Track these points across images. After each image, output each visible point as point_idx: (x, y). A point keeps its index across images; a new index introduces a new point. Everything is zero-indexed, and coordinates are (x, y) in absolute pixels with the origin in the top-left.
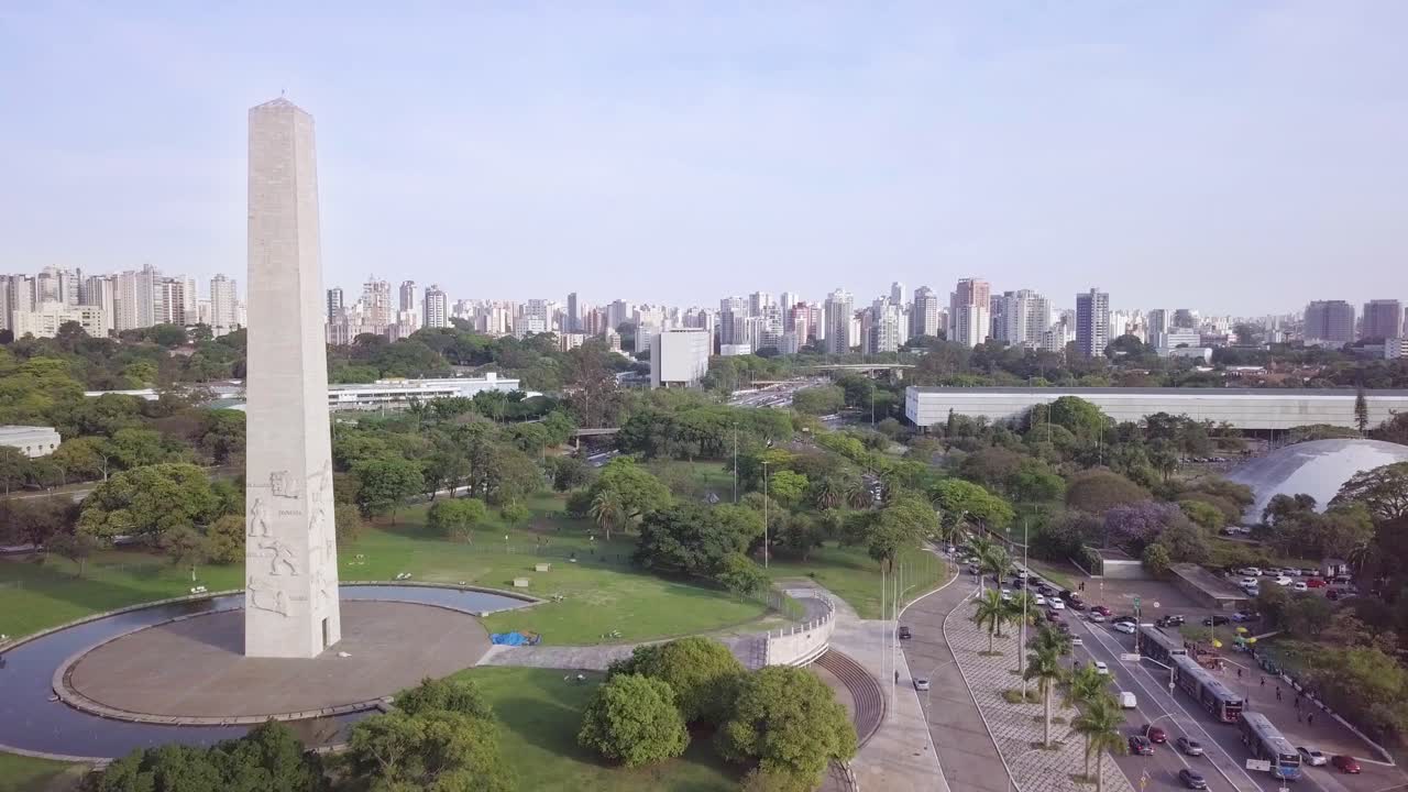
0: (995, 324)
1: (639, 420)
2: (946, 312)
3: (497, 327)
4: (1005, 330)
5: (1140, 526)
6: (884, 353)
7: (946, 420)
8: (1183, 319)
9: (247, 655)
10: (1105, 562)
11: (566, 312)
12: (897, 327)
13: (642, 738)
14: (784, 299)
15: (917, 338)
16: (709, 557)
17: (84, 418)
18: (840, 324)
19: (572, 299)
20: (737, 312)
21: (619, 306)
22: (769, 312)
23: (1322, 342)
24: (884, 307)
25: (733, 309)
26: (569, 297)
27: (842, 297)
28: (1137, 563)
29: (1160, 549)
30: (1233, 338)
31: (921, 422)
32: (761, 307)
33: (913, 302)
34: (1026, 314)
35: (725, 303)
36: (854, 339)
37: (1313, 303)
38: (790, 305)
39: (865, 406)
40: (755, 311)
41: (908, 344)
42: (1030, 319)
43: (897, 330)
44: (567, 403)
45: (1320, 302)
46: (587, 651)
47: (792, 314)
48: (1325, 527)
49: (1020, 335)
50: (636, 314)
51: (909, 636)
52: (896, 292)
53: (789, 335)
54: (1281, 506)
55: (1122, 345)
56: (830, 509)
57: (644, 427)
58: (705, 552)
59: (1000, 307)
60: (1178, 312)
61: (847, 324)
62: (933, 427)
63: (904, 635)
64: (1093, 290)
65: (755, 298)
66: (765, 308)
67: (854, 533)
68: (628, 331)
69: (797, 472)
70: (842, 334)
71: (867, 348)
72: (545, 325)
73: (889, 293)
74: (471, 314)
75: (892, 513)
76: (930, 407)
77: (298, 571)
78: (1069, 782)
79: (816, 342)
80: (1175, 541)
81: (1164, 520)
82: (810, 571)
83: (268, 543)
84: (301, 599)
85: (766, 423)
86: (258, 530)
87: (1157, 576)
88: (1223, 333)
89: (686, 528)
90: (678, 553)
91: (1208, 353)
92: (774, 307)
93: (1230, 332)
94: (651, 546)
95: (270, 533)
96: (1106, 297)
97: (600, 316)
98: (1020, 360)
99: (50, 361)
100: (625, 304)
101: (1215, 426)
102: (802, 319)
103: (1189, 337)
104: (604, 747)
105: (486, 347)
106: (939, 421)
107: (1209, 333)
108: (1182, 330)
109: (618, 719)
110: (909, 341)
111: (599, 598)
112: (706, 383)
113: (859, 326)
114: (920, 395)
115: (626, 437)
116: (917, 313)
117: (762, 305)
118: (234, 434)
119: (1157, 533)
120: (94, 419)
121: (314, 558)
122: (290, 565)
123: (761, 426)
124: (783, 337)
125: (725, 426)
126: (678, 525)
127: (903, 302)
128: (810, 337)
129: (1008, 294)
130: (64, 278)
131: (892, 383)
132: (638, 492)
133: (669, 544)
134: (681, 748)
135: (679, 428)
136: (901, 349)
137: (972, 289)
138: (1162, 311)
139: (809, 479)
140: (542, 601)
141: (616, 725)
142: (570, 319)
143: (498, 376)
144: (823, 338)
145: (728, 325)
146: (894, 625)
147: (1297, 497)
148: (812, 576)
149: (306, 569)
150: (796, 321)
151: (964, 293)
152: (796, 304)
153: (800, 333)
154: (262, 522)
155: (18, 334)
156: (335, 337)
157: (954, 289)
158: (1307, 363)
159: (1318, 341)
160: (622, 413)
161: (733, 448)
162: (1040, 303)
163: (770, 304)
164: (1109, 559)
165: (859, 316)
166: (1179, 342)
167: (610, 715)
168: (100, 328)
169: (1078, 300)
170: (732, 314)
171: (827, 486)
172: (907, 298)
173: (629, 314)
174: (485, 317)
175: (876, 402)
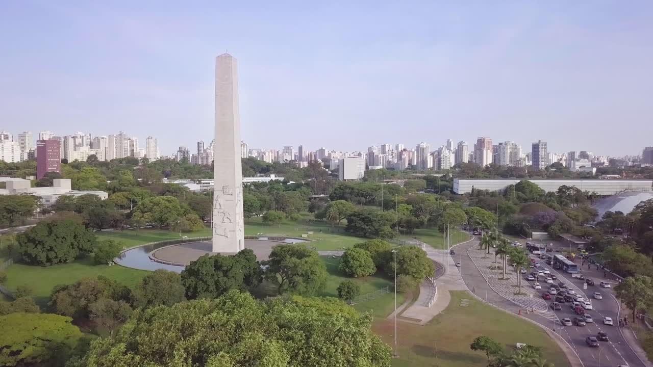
0: (494, 157)
1: (340, 188)
2: (472, 154)
3: (269, 159)
4: (499, 160)
5: (547, 219)
6: (443, 169)
7: (471, 192)
8: (584, 155)
9: (213, 251)
10: (533, 233)
11: (298, 154)
12: (450, 158)
13: (360, 266)
14: (397, 148)
15: (459, 164)
16: (375, 229)
17: (115, 188)
18: (423, 158)
19: (300, 148)
20: (376, 152)
21: (322, 151)
22: (390, 152)
23: (650, 165)
24: (444, 150)
25: (374, 151)
26: (299, 147)
27: (424, 145)
28: (546, 233)
29: (555, 228)
30: (607, 164)
31: (460, 193)
32: (387, 150)
33: (457, 148)
34: (509, 152)
35: (370, 149)
36: (430, 164)
37: (646, 148)
38: (400, 150)
39: (436, 188)
40: (384, 152)
41: (455, 166)
42: (511, 155)
43: (449, 161)
44: (307, 184)
45: (650, 148)
46: (334, 252)
47: (401, 154)
48: (623, 220)
49: (506, 162)
50: (330, 154)
51: (454, 254)
52: (449, 144)
53: (400, 162)
54: (609, 215)
55: (554, 166)
56: (422, 216)
57: (342, 191)
58: (374, 227)
59: (498, 150)
60: (581, 152)
61: (426, 157)
62: (465, 194)
63: (452, 253)
64: (540, 141)
65: (384, 147)
66: (388, 151)
67: (432, 222)
68: (327, 161)
69: (408, 204)
70: (424, 162)
71: (436, 168)
72: (291, 158)
73: (446, 144)
74: (256, 155)
75: (447, 213)
76: (464, 186)
77: (232, 221)
78: (511, 287)
79: (413, 166)
80: (561, 225)
81: (557, 217)
82: (414, 237)
83: (222, 211)
84: (233, 231)
85: (393, 189)
86: (218, 207)
87: (554, 237)
88: (602, 161)
89: (367, 218)
90: (363, 227)
91: (594, 170)
92: (393, 150)
93: (606, 161)
94: (352, 224)
95: (222, 208)
96: (546, 144)
97: (313, 155)
98: (505, 171)
99: (91, 168)
100: (324, 150)
101: (590, 194)
102: (405, 156)
103: (586, 163)
104: (347, 270)
105: (267, 166)
106: (468, 192)
107: (596, 161)
108: (582, 160)
109: (352, 260)
110: (455, 165)
111: (335, 240)
112: (364, 179)
113: (432, 158)
114: (460, 181)
115: (335, 195)
116: (458, 154)
117: (387, 149)
118: (176, 193)
119: (554, 222)
120: (119, 188)
121: (238, 217)
122: (229, 219)
123: (392, 190)
124: (397, 163)
125: (376, 190)
126: (363, 216)
127: (452, 148)
128: (409, 164)
129: (500, 144)
130: (84, 138)
131: (447, 179)
132: (344, 209)
133: (360, 224)
134: (374, 272)
135: (357, 191)
136: (451, 168)
137: (484, 142)
138: (574, 152)
139: (413, 207)
140: (313, 241)
141: (351, 262)
142: (300, 157)
143: (275, 177)
144: (415, 164)
145: (372, 158)
146: (449, 251)
147: (616, 212)
148: (416, 238)
149: (235, 221)
150: (403, 157)
151: (480, 144)
152: (402, 149)
153: (404, 162)
154: (219, 204)
155: (70, 160)
156: (203, 161)
157: (476, 143)
158: (640, 173)
159: (648, 165)
160: (330, 189)
161: (381, 197)
162: (515, 147)
163: (391, 149)
164: (534, 232)
165: (432, 154)
166: (581, 165)
167: (349, 259)
168: (101, 158)
169: (533, 145)
170: (374, 153)
171: (421, 208)
172: (454, 147)
173: (326, 154)
174: (263, 156)
175: (441, 185)
